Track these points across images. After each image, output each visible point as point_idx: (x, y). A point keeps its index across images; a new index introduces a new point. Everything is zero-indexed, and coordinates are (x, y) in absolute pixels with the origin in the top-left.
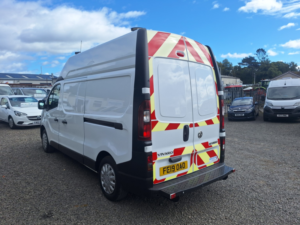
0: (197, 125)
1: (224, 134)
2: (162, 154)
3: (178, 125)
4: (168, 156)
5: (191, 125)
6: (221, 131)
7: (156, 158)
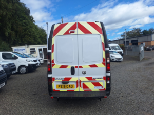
0: (80, 67)
1: (109, 74)
2: (57, 79)
3: (67, 66)
4: (61, 80)
5: (76, 67)
6: (107, 72)
7: (54, 80)
